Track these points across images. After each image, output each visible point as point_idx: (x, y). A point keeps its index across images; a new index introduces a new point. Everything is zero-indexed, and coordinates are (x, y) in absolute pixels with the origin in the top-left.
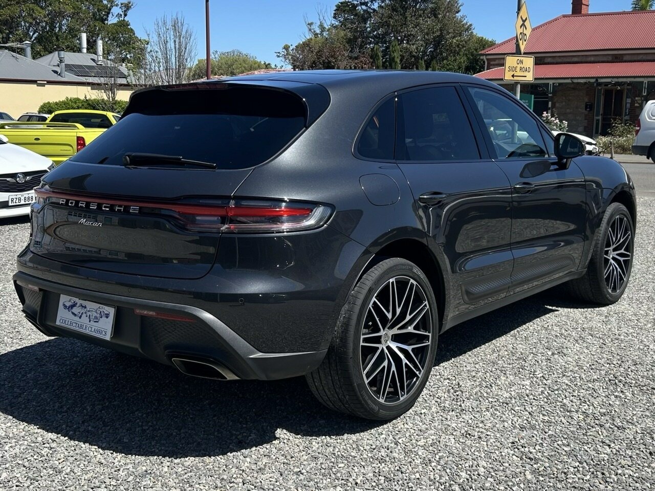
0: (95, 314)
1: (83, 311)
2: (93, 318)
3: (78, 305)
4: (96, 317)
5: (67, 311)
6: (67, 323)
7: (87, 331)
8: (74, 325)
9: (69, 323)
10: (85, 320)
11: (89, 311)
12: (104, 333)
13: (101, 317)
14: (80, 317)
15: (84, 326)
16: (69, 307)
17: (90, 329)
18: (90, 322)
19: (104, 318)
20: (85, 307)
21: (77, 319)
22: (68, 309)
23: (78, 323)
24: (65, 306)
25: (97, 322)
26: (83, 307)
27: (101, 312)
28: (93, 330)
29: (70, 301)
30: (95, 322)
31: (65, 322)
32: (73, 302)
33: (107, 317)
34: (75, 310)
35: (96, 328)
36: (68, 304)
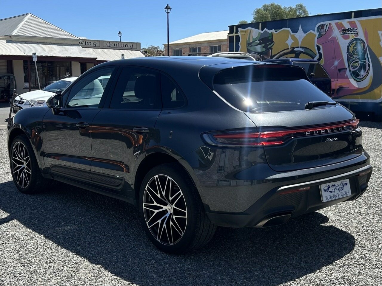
0: (340, 186)
1: (334, 188)
2: (340, 188)
3: (331, 186)
4: (342, 188)
5: (326, 192)
6: (329, 199)
7: (340, 197)
8: (332, 197)
9: (330, 198)
10: (337, 192)
11: (337, 186)
12: (348, 193)
13: (344, 186)
14: (334, 192)
15: (338, 195)
16: (327, 190)
17: (341, 195)
18: (339, 191)
19: (345, 186)
20: (335, 185)
21: (333, 193)
22: (327, 191)
23: (334, 195)
24: (325, 190)
25: (343, 189)
26: (334, 186)
27: (343, 184)
28: (342, 194)
29: (326, 186)
30: (342, 190)
31: (328, 198)
32: (328, 186)
33: (347, 185)
34: (331, 189)
35: (343, 193)
36: (326, 188)
